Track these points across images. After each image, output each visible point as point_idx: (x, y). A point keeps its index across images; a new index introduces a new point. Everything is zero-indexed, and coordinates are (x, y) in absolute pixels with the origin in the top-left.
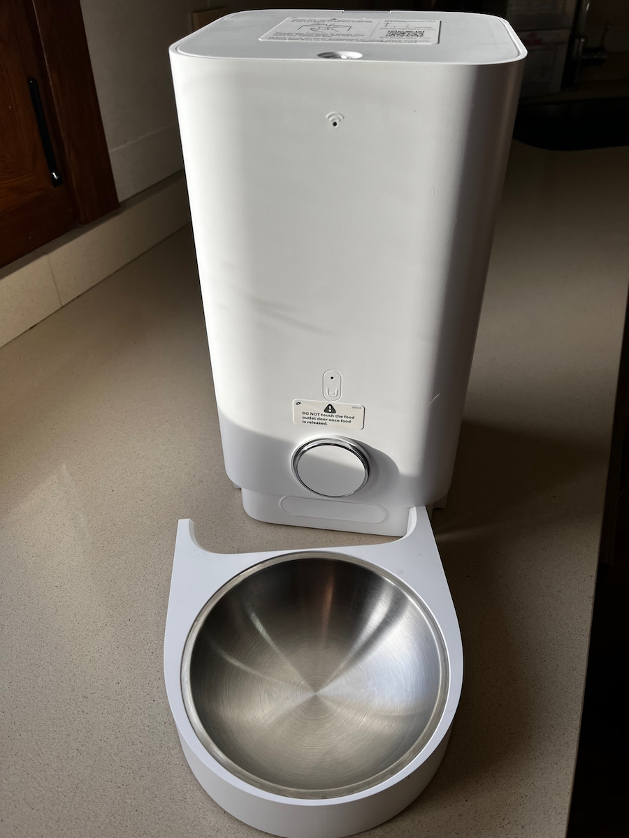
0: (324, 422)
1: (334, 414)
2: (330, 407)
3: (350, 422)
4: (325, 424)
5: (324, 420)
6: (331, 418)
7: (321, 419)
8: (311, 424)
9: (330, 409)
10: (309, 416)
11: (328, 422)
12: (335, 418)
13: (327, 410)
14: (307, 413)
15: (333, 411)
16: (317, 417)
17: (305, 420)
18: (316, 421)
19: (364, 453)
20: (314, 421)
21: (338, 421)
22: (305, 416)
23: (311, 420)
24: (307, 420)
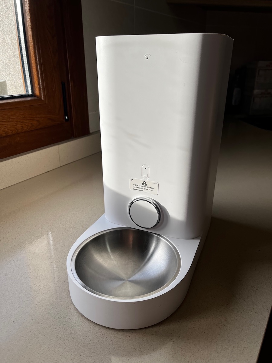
0: (142, 190)
1: (146, 186)
2: (144, 182)
3: (152, 190)
4: (142, 191)
5: (142, 189)
6: (145, 188)
7: (141, 188)
8: (137, 190)
9: (144, 183)
10: (136, 186)
11: (143, 190)
12: (146, 188)
13: (143, 184)
14: (135, 185)
15: (146, 185)
16: (139, 187)
17: (134, 188)
18: (139, 189)
19: (158, 207)
20: (138, 189)
21: (148, 189)
22: (134, 186)
23: (137, 189)
24: (135, 188)
